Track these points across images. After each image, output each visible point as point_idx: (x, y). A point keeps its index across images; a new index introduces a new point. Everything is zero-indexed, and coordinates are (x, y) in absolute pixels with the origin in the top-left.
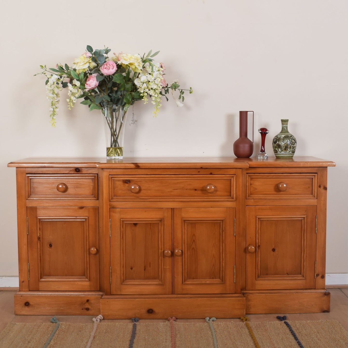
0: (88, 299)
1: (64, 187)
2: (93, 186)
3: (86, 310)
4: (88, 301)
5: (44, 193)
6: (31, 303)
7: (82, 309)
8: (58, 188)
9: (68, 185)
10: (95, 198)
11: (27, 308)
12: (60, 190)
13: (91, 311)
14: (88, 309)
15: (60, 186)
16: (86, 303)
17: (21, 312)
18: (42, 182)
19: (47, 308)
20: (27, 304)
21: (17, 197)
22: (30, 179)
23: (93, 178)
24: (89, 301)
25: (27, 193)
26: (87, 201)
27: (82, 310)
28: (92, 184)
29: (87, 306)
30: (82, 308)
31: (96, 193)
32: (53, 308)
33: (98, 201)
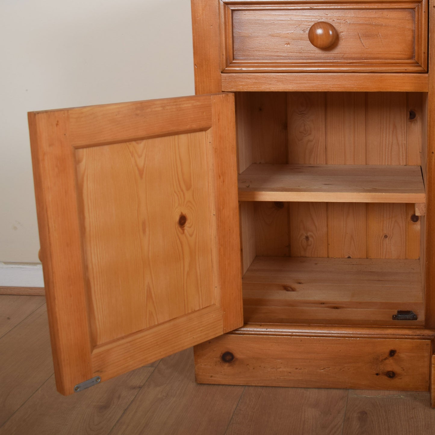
0: (392, 348)
1: (331, 33)
2: (413, 31)
3: (386, 377)
4: (392, 353)
5: (273, 54)
6: (238, 355)
7: (377, 374)
8: (312, 38)
9: (340, 28)
10: (420, 66)
11: (226, 368)
12: (320, 42)
13: (401, 379)
14: (391, 375)
15: (319, 31)
16: (386, 359)
17: (211, 376)
18: (266, 20)
19: (281, 370)
20: (228, 358)
21: (195, 65)
22: (230, 12)
23: (414, 9)
24: (396, 354)
25: (224, 54)
26: (395, 76)
27: (376, 376)
28: (409, 26)
29: (391, 365)
30: (375, 372)
31: (423, 51)
32: (296, 369)
33: (426, 75)
